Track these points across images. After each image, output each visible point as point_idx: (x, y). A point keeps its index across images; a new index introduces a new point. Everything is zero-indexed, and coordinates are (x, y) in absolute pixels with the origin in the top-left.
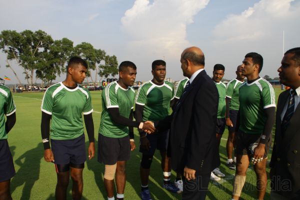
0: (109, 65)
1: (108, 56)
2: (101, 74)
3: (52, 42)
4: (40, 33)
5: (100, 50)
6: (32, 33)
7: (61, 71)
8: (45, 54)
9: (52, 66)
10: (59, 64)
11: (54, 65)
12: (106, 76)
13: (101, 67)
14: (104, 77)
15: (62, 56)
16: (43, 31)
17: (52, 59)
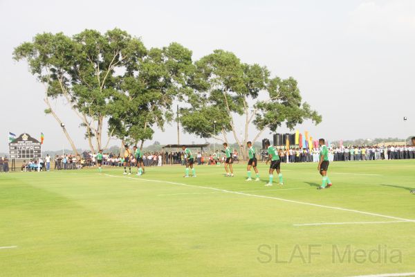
0: (280, 101)
1: (277, 80)
2: (260, 123)
3: (142, 53)
4: (116, 35)
5: (256, 67)
6: (97, 35)
7: (164, 118)
8: (129, 79)
9: (144, 107)
10: (161, 103)
11: (149, 106)
12: (273, 128)
13: (259, 106)
14: (267, 129)
15: (167, 84)
16: (123, 30)
17: (145, 91)
